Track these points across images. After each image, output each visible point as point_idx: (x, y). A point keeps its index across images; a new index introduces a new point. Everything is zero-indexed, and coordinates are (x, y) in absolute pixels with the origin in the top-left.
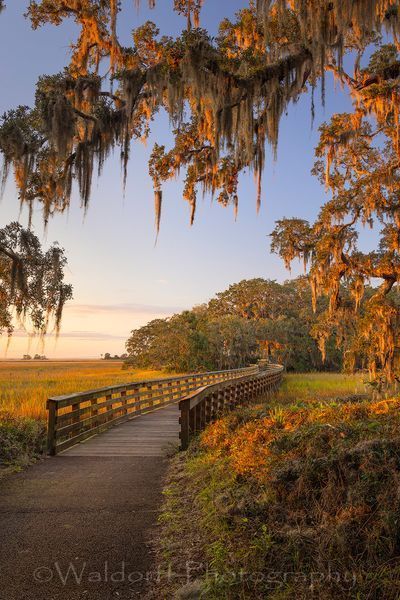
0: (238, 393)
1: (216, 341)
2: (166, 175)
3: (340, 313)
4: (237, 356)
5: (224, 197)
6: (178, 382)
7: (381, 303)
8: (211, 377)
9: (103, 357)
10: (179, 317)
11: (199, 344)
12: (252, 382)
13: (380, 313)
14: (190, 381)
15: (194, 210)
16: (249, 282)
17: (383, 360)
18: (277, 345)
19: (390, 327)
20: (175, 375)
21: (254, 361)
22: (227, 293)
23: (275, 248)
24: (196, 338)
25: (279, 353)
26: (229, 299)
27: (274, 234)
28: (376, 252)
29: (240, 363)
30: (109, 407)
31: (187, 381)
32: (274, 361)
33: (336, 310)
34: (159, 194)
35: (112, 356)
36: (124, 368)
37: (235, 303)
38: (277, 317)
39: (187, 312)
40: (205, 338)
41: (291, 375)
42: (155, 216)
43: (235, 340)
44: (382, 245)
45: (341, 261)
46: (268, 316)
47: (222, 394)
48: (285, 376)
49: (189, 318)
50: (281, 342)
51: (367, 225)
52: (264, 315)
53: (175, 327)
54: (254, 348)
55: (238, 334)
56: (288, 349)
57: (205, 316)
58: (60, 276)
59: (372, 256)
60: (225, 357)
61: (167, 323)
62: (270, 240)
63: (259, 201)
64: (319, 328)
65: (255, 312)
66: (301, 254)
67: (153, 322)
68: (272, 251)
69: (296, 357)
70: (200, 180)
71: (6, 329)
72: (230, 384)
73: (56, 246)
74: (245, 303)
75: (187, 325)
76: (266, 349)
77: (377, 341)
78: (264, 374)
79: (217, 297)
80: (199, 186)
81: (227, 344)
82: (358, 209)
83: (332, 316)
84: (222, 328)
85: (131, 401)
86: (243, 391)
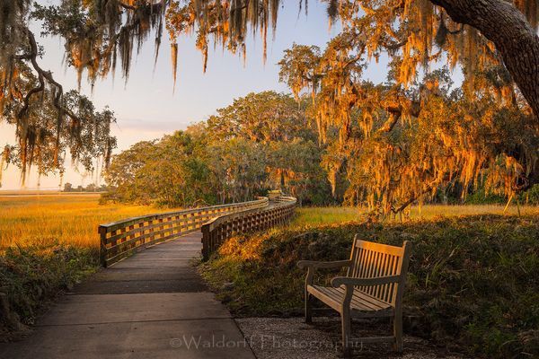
0: (245, 226)
1: (218, 169)
2: (180, 28)
3: (351, 144)
4: (243, 188)
5: (233, 45)
6: (185, 216)
7: (379, 140)
8: (216, 212)
9: (63, 189)
10: (171, 138)
11: (198, 173)
12: (259, 216)
13: (377, 148)
14: (196, 214)
15: (206, 59)
16: (258, 96)
17: (379, 193)
18: (292, 173)
19: (386, 163)
20: (168, 211)
21: (264, 193)
22: (231, 109)
23: (284, 77)
24: (194, 166)
25: (293, 183)
26: (234, 117)
27: (283, 62)
28: (384, 85)
29: (246, 195)
30: (132, 236)
31: (193, 214)
32: (286, 192)
33: (347, 140)
34: (175, 47)
35: (75, 186)
36: (101, 203)
37: (240, 122)
38: (291, 139)
39: (180, 133)
40: (204, 166)
41: (306, 209)
42: (172, 66)
43: (240, 168)
44: (390, 78)
45: (350, 92)
46: (281, 138)
47: (230, 225)
48: (299, 210)
49: (183, 141)
50: (296, 170)
51: (373, 59)
52: (277, 137)
53: (166, 152)
54: (263, 177)
55: (245, 161)
56: (304, 178)
57: (203, 137)
58: (107, 130)
59: (380, 88)
60: (229, 189)
61: (156, 148)
62: (279, 69)
63: (265, 55)
64: (330, 159)
65: (265, 134)
66: (311, 84)
67: (138, 144)
68: (281, 80)
69: (313, 188)
70: (212, 32)
71: (58, 171)
72: (238, 216)
73: (107, 110)
74: (252, 123)
75: (182, 149)
76: (279, 178)
77: (374, 175)
78: (272, 207)
79: (217, 114)
80: (210, 37)
81: (232, 172)
82: (362, 46)
83: (341, 148)
84: (225, 153)
85: (147, 232)
86: (249, 224)
